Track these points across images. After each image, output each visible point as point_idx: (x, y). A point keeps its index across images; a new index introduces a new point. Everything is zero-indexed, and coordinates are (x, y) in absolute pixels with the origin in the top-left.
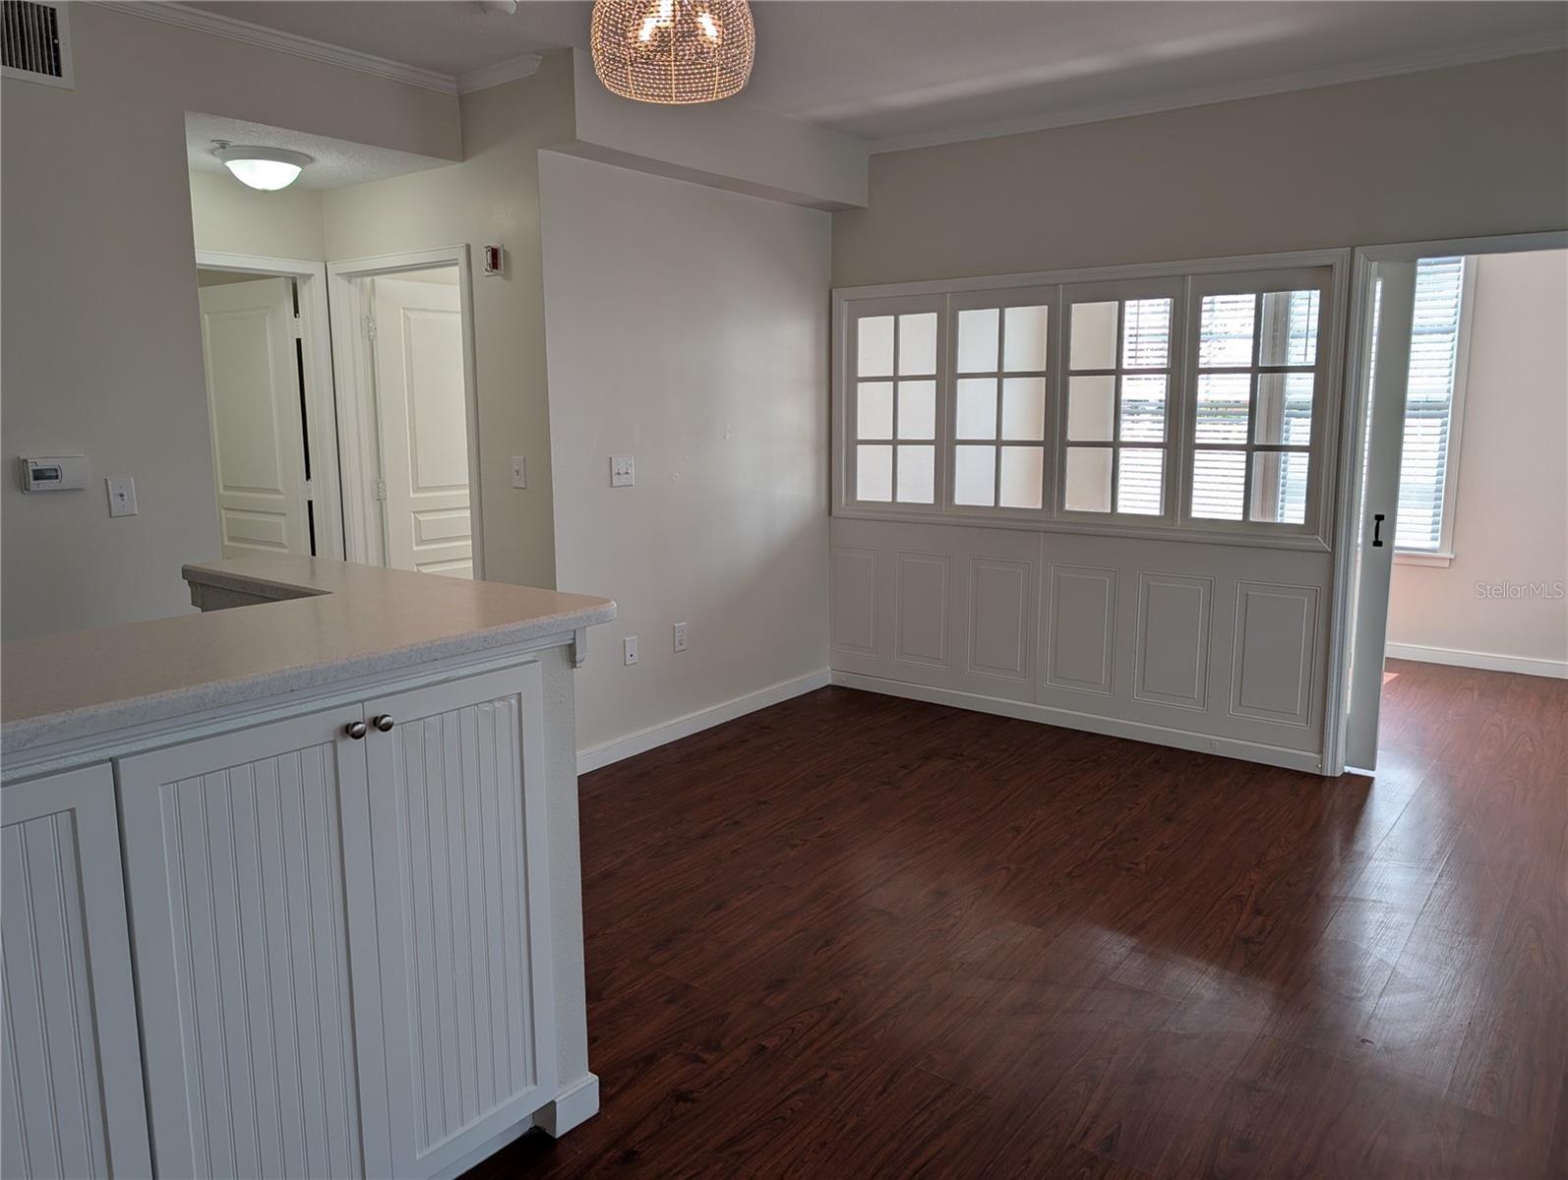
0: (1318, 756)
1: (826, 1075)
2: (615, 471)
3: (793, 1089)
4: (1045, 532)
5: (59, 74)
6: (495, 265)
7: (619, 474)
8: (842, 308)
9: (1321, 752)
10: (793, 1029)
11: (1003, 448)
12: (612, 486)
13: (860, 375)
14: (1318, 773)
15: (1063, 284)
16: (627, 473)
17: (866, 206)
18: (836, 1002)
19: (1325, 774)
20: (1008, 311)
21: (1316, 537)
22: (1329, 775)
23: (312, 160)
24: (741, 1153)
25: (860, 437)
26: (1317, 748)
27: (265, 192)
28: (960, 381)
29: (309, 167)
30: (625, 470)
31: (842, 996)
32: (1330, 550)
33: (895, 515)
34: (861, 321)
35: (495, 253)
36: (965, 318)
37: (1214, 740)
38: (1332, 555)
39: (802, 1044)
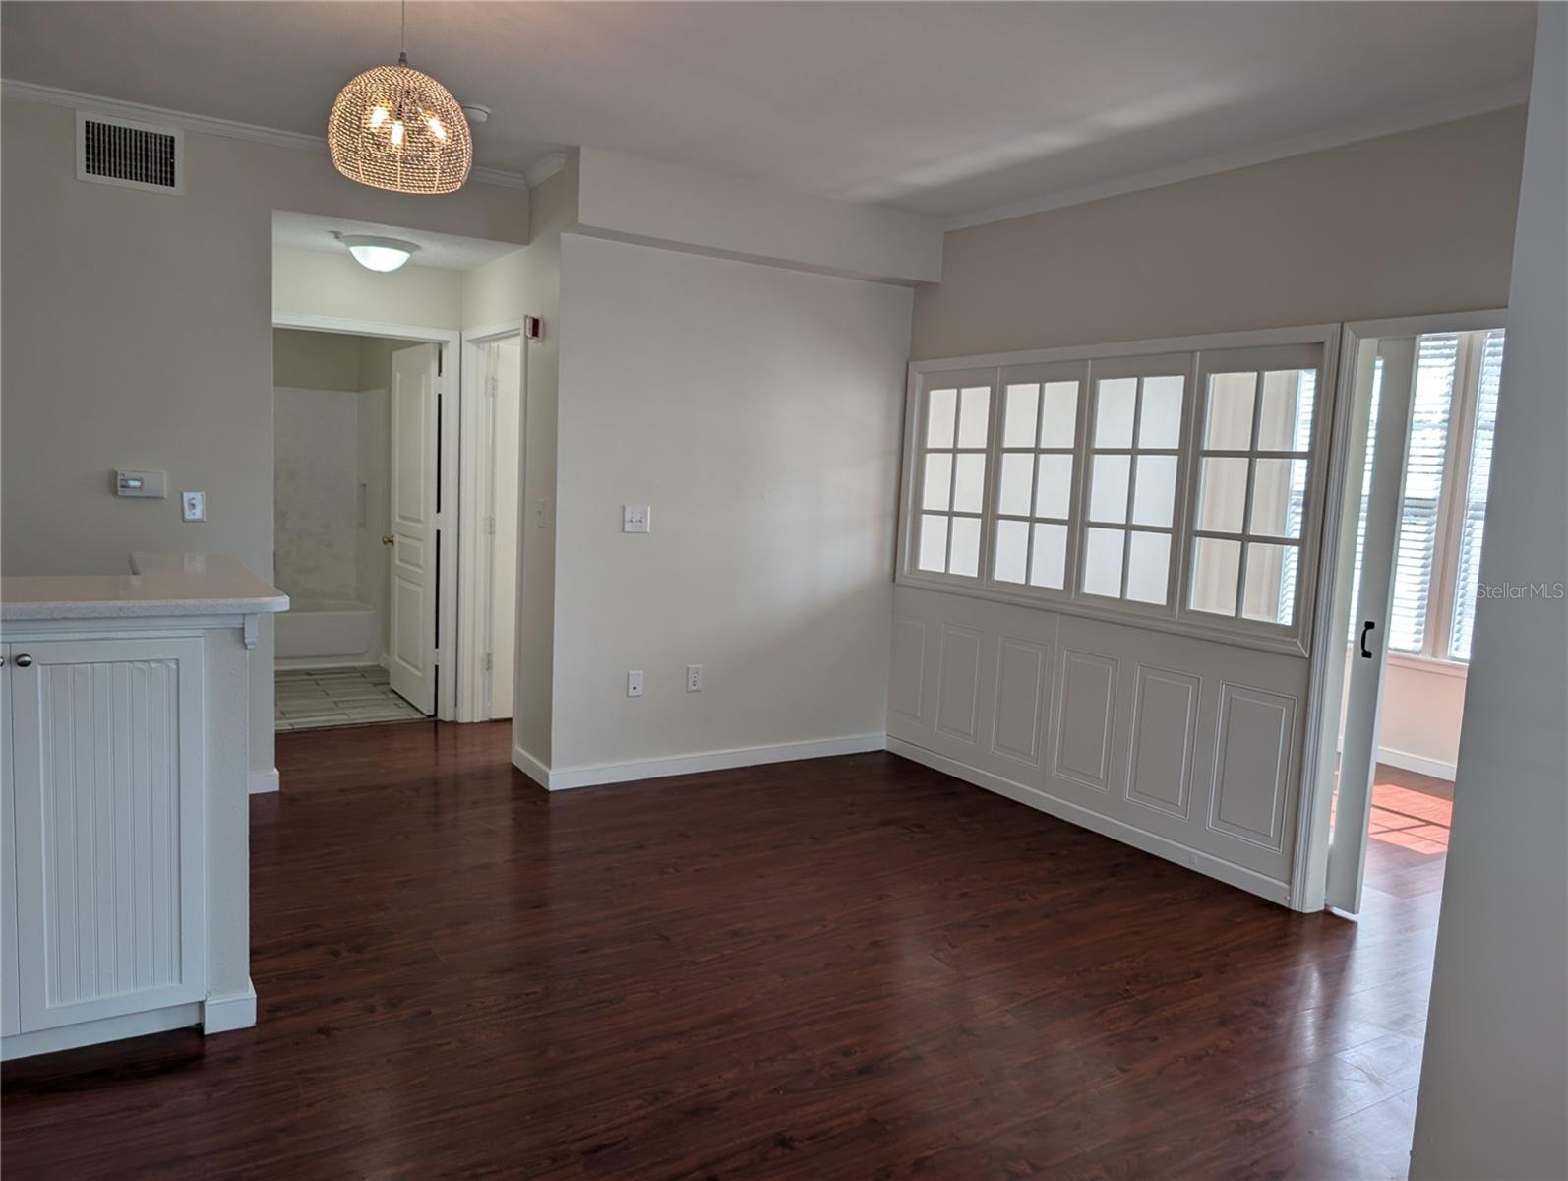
0: (1286, 886)
2: (627, 518)
4: (1062, 614)
5: (172, 185)
6: (535, 333)
7: (631, 521)
8: (917, 381)
9: (1290, 882)
11: (1037, 524)
12: (623, 531)
13: (929, 446)
14: (1286, 906)
15: (1092, 359)
16: (641, 521)
17: (939, 280)
19: (1292, 908)
20: (1048, 385)
21: (1295, 640)
22: (1297, 909)
23: (418, 247)
25: (925, 507)
26: (1287, 879)
27: (380, 272)
28: (1005, 455)
29: (417, 253)
30: (639, 518)
32: (1307, 656)
33: (945, 585)
34: (933, 394)
35: (536, 323)
36: (1013, 391)
37: (1193, 853)
38: (1309, 662)
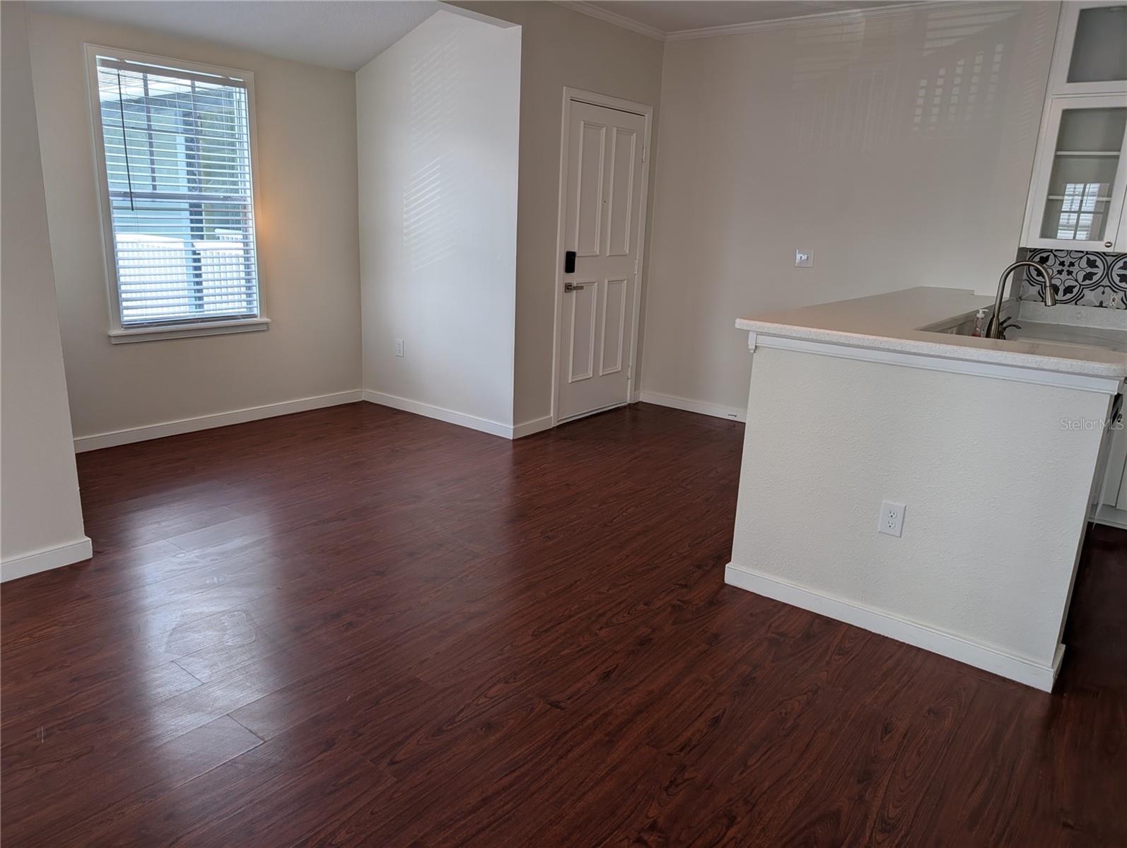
1: (608, 590)
3: (626, 586)
10: (628, 613)
18: (601, 628)
24: (648, 565)
31: (598, 631)
39: (622, 606)
